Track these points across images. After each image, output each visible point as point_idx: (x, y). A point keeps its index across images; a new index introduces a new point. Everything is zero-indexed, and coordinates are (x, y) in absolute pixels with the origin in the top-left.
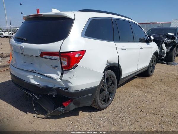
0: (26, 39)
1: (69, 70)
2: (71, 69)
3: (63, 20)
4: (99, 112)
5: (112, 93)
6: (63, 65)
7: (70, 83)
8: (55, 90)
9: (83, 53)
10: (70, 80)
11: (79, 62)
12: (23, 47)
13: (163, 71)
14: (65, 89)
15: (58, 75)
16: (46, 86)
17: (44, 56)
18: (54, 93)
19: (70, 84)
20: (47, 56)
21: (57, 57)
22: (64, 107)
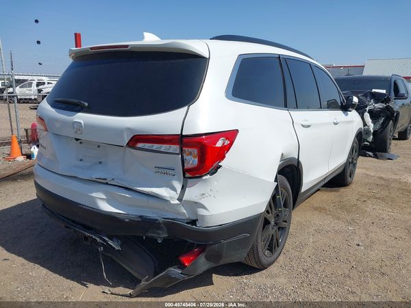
0: (86, 104)
1: (201, 177)
2: (206, 175)
3: (182, 60)
4: (257, 274)
5: (283, 228)
6: (187, 166)
7: (204, 207)
8: (162, 225)
9: (231, 135)
10: (203, 202)
11: (223, 157)
12: (80, 123)
13: (373, 174)
14: (187, 223)
15: (175, 190)
16: (141, 217)
17: (140, 145)
18: (160, 232)
19: (201, 212)
20: (147, 146)
21: (172, 146)
22: (182, 266)
